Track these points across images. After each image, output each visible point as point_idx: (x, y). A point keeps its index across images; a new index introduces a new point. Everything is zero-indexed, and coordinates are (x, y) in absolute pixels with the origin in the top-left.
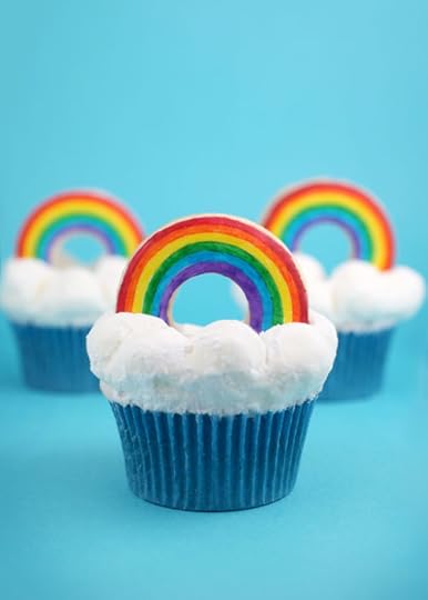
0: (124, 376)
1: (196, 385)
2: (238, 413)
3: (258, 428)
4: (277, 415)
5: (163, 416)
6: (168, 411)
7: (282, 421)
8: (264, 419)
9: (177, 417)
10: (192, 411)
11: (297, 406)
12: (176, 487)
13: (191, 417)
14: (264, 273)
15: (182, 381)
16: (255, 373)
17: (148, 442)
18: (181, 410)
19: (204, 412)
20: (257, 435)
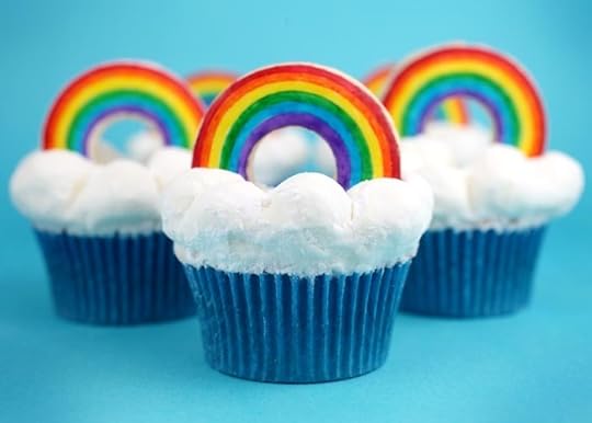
0: (197, 233)
1: (273, 242)
2: (321, 273)
3: (343, 291)
4: (364, 277)
5: (239, 277)
6: (245, 271)
7: (370, 284)
8: (350, 280)
9: (254, 277)
10: (270, 271)
11: (386, 269)
12: (254, 356)
13: (269, 278)
14: (352, 126)
15: (258, 236)
16: (338, 229)
17: (224, 306)
18: (258, 269)
19: (283, 272)
20: (342, 298)
